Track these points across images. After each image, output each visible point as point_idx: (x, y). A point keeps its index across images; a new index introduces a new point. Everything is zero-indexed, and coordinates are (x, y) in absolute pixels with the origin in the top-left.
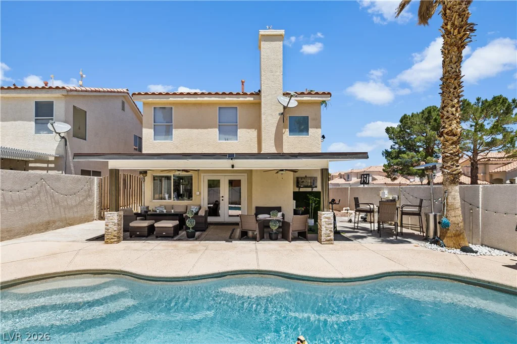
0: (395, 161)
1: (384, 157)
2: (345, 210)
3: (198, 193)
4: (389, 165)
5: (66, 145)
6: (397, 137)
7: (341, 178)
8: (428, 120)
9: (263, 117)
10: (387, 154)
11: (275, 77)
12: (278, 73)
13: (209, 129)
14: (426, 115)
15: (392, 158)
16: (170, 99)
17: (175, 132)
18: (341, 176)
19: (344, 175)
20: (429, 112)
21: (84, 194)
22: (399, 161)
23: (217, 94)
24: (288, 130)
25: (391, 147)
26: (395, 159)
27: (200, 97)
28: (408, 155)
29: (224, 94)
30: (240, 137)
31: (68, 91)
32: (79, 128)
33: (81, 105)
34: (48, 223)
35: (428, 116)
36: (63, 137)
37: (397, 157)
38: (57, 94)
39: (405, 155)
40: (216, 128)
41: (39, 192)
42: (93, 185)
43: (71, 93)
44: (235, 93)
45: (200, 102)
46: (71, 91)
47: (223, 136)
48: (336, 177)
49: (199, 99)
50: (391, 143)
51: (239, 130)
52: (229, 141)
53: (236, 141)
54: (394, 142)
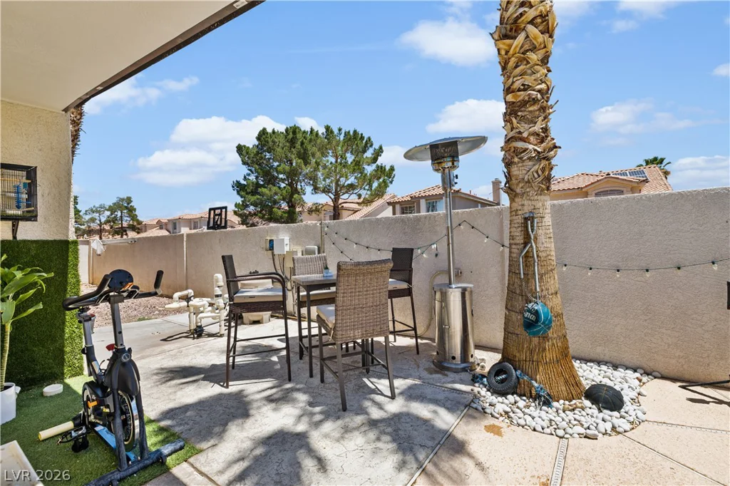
0: (253, 198)
1: (235, 192)
2: (181, 298)
4: (245, 206)
6: (253, 162)
7: (161, 228)
8: (292, 142)
10: (239, 187)
14: (291, 136)
15: (247, 193)
18: (161, 225)
19: (166, 224)
20: (294, 132)
22: (258, 199)
25: (245, 177)
26: (252, 195)
28: (270, 190)
35: (293, 138)
37: (254, 193)
39: (266, 189)
48: (152, 227)
50: (244, 170)
54: (249, 170)
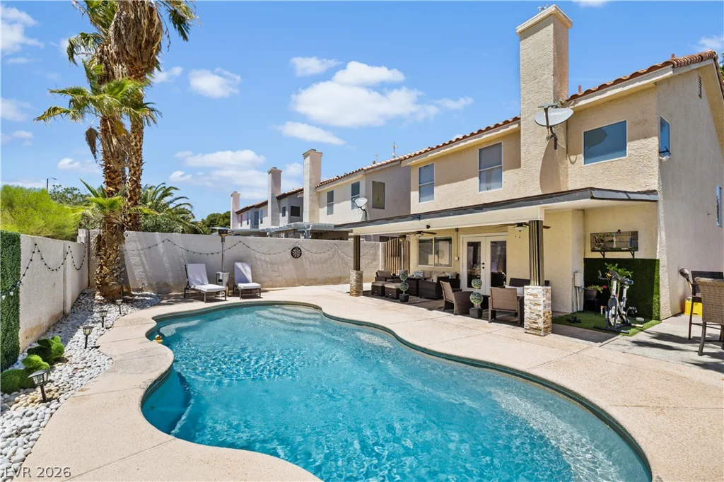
3: (456, 258)
5: (366, 216)
9: (523, 149)
11: (541, 84)
12: (545, 77)
13: (469, 180)
16: (429, 155)
17: (436, 189)
21: (369, 257)
23: (472, 134)
24: (581, 156)
27: (456, 144)
29: (480, 131)
30: (505, 182)
31: (365, 171)
32: (378, 200)
33: (378, 179)
34: (340, 278)
36: (364, 210)
38: (360, 175)
40: (476, 176)
41: (334, 255)
42: (379, 249)
43: (367, 172)
44: (493, 126)
45: (457, 150)
46: (368, 169)
47: (484, 185)
49: (454, 147)
51: (503, 173)
52: (492, 190)
53: (500, 189)
